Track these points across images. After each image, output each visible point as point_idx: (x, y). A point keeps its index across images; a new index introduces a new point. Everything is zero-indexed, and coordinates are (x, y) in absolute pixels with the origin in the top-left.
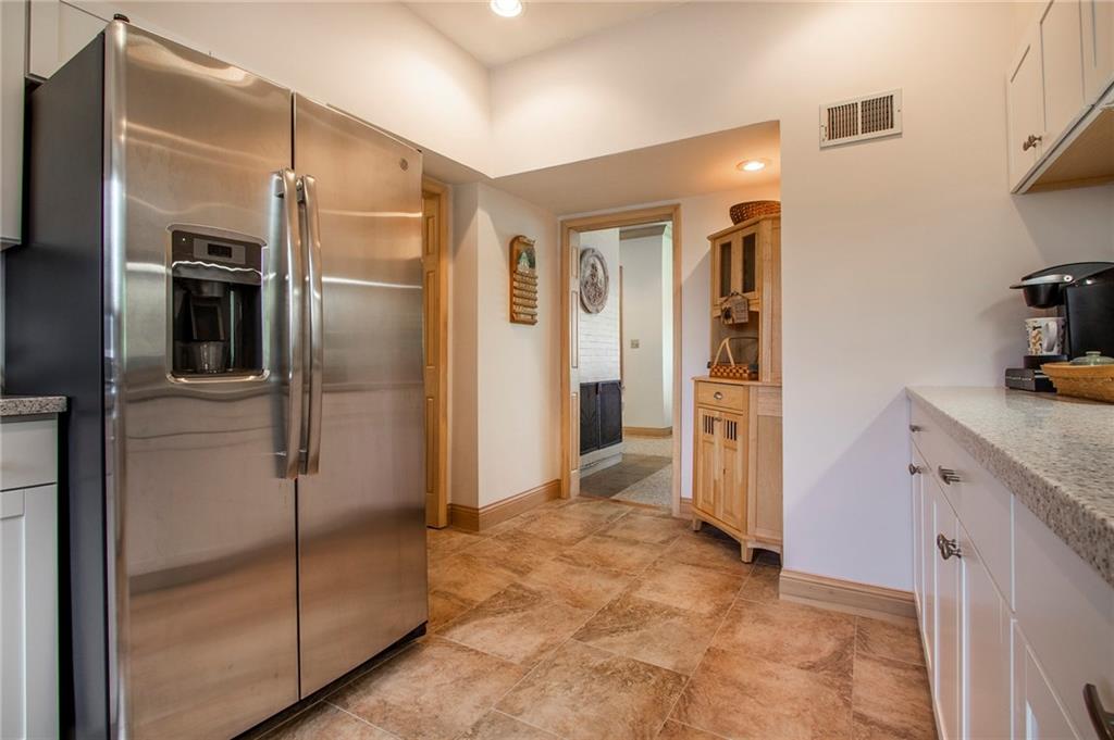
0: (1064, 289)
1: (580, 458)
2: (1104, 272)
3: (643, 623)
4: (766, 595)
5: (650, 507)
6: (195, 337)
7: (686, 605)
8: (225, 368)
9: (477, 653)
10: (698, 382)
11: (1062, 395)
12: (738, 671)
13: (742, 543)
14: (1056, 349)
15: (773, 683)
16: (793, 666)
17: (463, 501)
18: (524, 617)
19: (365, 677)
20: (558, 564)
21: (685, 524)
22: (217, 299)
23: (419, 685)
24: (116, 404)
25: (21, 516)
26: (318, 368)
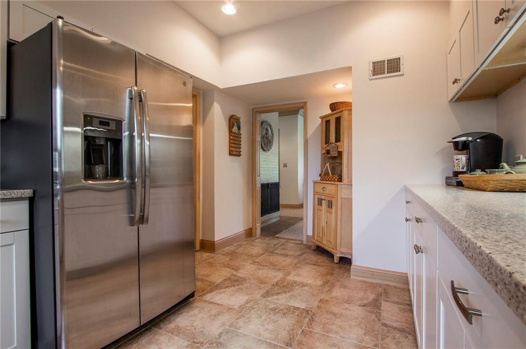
0: (469, 144)
1: (261, 218)
2: (485, 136)
3: (292, 290)
4: (345, 276)
5: (294, 240)
6: (93, 162)
7: (310, 281)
8: (106, 177)
9: (218, 304)
10: (315, 183)
11: (466, 188)
12: (333, 308)
13: (335, 255)
14: (465, 168)
15: (348, 312)
16: (357, 305)
17: (207, 238)
18: (238, 289)
19: (168, 316)
20: (252, 266)
21: (309, 247)
22: (102, 145)
23: (193, 319)
24: (59, 193)
25: (13, 244)
26: (148, 176)
